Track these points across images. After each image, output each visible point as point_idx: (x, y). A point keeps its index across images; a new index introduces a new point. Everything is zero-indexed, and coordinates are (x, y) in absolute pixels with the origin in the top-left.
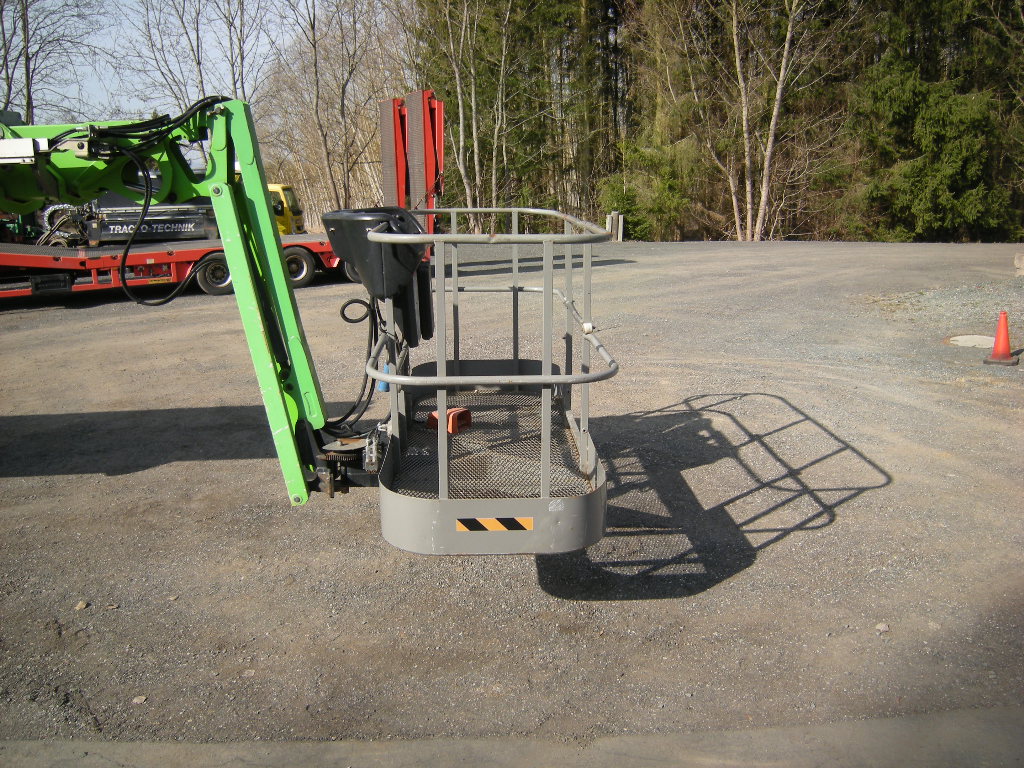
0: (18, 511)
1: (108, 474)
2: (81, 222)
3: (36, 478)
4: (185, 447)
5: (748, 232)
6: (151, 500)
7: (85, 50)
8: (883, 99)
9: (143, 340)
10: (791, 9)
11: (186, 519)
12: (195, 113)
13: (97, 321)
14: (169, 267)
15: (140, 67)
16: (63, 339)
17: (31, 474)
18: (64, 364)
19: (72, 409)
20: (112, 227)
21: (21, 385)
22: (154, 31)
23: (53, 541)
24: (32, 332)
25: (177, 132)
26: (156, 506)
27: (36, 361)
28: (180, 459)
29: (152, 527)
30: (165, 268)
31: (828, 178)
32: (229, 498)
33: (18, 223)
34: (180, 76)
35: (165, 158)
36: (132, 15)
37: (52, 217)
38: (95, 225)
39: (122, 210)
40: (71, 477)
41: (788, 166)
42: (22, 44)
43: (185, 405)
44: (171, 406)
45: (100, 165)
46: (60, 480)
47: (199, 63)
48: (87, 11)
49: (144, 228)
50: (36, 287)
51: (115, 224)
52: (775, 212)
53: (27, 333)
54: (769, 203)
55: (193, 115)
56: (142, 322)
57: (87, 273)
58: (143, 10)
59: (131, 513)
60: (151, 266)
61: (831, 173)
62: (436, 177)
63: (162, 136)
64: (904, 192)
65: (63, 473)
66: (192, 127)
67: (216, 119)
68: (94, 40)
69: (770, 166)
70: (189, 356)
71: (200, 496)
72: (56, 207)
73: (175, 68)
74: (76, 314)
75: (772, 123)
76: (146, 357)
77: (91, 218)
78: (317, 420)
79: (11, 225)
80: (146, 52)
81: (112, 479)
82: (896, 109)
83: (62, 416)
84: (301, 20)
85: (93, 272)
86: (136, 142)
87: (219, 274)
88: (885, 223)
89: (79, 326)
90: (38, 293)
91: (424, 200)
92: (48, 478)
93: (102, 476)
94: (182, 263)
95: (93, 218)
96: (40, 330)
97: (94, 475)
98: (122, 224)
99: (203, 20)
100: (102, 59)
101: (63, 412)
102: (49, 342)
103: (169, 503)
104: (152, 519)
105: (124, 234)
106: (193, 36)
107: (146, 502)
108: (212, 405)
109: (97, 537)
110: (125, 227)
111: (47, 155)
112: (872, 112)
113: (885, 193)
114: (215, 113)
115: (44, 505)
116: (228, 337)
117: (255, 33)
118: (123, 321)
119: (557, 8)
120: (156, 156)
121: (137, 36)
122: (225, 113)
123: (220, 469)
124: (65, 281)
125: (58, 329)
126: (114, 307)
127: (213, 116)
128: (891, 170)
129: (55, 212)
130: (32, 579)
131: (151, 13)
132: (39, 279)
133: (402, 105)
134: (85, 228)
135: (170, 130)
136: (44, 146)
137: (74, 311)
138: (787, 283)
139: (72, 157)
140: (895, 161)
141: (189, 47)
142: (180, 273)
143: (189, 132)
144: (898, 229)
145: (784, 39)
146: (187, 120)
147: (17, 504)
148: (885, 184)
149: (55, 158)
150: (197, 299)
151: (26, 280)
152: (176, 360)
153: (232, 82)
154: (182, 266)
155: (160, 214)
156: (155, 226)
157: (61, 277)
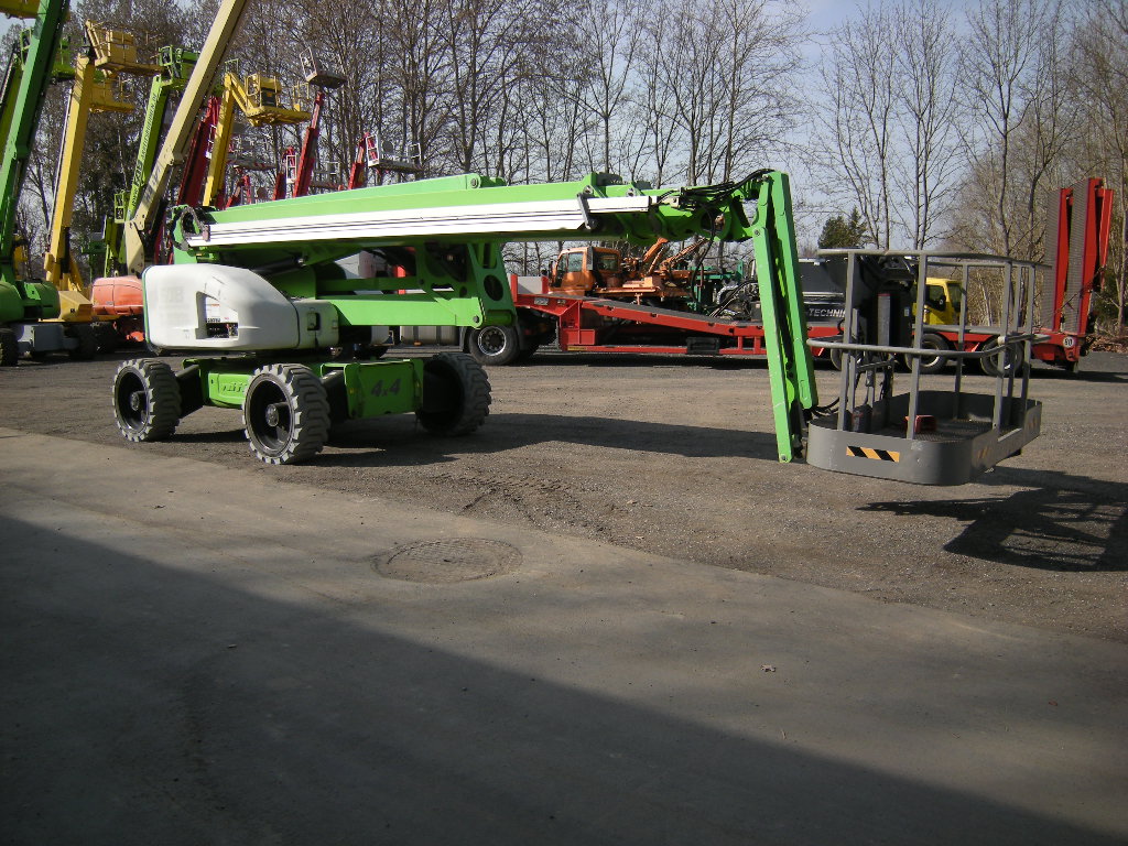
2: (747, 302)
7: (781, 146)
12: (750, 180)
15: (827, 161)
22: (843, 127)
25: (737, 193)
34: (865, 171)
35: (728, 210)
36: (824, 113)
37: (723, 296)
38: (758, 306)
42: (727, 143)
45: (689, 214)
47: (882, 157)
48: (785, 111)
50: (691, 347)
57: (734, 339)
58: (835, 108)
62: (1096, 270)
63: (727, 195)
66: (747, 190)
67: (763, 184)
68: (790, 137)
72: (728, 288)
73: (860, 162)
77: (756, 299)
79: (691, 304)
80: (834, 147)
84: (992, 110)
85: (739, 339)
86: (710, 199)
90: (692, 352)
91: (1078, 295)
95: (758, 299)
99: (891, 114)
100: (795, 154)
106: (880, 131)
111: (656, 206)
114: (762, 180)
117: (945, 126)
120: (722, 209)
121: (826, 132)
125: (698, 380)
129: (727, 291)
131: (842, 111)
132: (694, 340)
133: (1071, 195)
134: (749, 308)
135: (732, 191)
136: (654, 201)
139: (670, 209)
141: (875, 142)
143: (745, 193)
146: (745, 185)
149: (661, 208)
151: (687, 344)
153: (915, 175)
155: (818, 299)
156: (812, 310)
157: (712, 340)
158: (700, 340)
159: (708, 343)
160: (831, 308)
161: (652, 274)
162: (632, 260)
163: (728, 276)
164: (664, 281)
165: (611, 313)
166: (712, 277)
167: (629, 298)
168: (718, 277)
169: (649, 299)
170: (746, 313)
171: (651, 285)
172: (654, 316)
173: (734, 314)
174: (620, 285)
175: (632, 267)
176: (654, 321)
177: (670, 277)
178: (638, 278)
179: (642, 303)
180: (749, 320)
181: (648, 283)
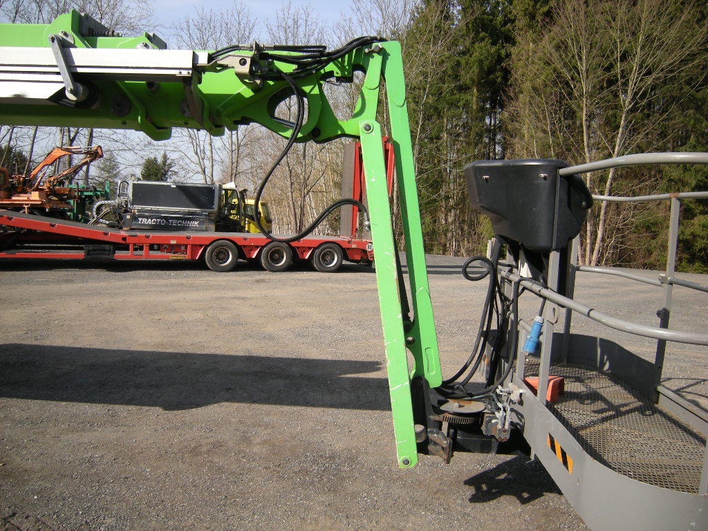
0: (86, 437)
1: (165, 409)
2: (119, 214)
3: (100, 405)
4: (230, 389)
5: (587, 260)
6: (212, 440)
8: (690, 170)
9: (171, 297)
10: (624, 104)
11: (253, 465)
12: (352, 50)
13: (132, 282)
14: (186, 248)
16: (108, 292)
17: (94, 401)
18: (111, 310)
19: (123, 347)
20: (140, 219)
21: (78, 323)
23: (123, 476)
24: (84, 285)
25: (330, 67)
26: (217, 445)
27: (89, 306)
28: (227, 400)
29: (220, 470)
30: (183, 248)
31: (647, 224)
32: (289, 445)
33: (73, 213)
37: (99, 209)
38: (128, 217)
39: (149, 208)
40: (131, 408)
41: (618, 215)
43: (219, 352)
44: (206, 352)
46: (122, 410)
49: (163, 222)
50: (88, 253)
51: (143, 217)
52: (607, 246)
53: (80, 285)
54: (603, 240)
55: (350, 52)
56: (166, 285)
57: (126, 248)
59: (195, 452)
60: (173, 245)
61: (648, 221)
64: (703, 238)
65: (122, 404)
66: (346, 64)
67: (373, 57)
69: (605, 213)
70: (210, 313)
71: (258, 440)
72: (103, 202)
74: (115, 276)
75: (608, 183)
76: (175, 310)
77: (126, 211)
78: (434, 378)
79: (69, 214)
81: (170, 414)
82: (699, 177)
83: (114, 351)
85: (131, 247)
87: (222, 256)
88: (687, 259)
89: (119, 284)
90: (89, 257)
92: (111, 407)
93: (159, 410)
94: (196, 245)
95: (128, 212)
96: (90, 284)
97: (152, 408)
98: (147, 217)
101: (115, 348)
102: (99, 293)
103: (231, 444)
104: (219, 461)
105: (148, 224)
107: (207, 441)
108: (241, 354)
109: (167, 475)
110: (150, 220)
112: (679, 180)
113: (689, 237)
114: (373, 52)
115: (110, 434)
116: (237, 302)
118: (151, 283)
119: (457, 96)
120: (307, 88)
122: (382, 52)
123: (268, 414)
124: (109, 250)
125: (103, 284)
126: (143, 273)
127: (370, 54)
128: (693, 221)
129: (102, 205)
130: (108, 521)
132: (91, 247)
134: (121, 218)
137: (113, 273)
138: (643, 296)
140: (695, 215)
142: (194, 253)
143: (342, 68)
144: (697, 264)
145: (618, 127)
146: (343, 57)
147: (83, 430)
148: (688, 232)
150: (204, 273)
151: (81, 249)
152: (200, 315)
154: (195, 247)
155: (175, 213)
156: (171, 221)
157: (107, 247)
158: (97, 246)
159: (105, 250)
160: (190, 220)
161: (37, 189)
162: (20, 177)
163: (99, 193)
164: (48, 195)
165: (11, 223)
166: (86, 194)
167: (18, 208)
168: (91, 194)
169: (34, 209)
170: (119, 223)
171: (38, 198)
172: (53, 226)
173: (107, 222)
174: (9, 197)
175: (19, 183)
176: (53, 230)
177: (52, 192)
178: (25, 192)
179: (29, 213)
180: (121, 228)
181: (35, 196)
